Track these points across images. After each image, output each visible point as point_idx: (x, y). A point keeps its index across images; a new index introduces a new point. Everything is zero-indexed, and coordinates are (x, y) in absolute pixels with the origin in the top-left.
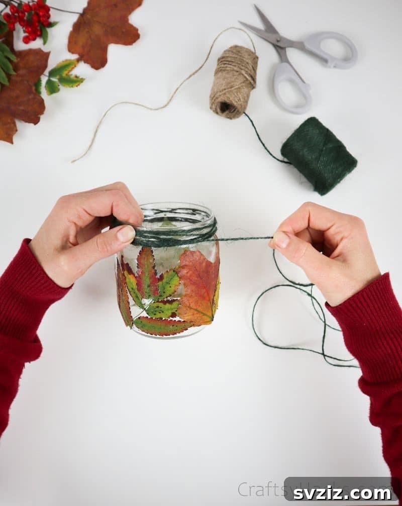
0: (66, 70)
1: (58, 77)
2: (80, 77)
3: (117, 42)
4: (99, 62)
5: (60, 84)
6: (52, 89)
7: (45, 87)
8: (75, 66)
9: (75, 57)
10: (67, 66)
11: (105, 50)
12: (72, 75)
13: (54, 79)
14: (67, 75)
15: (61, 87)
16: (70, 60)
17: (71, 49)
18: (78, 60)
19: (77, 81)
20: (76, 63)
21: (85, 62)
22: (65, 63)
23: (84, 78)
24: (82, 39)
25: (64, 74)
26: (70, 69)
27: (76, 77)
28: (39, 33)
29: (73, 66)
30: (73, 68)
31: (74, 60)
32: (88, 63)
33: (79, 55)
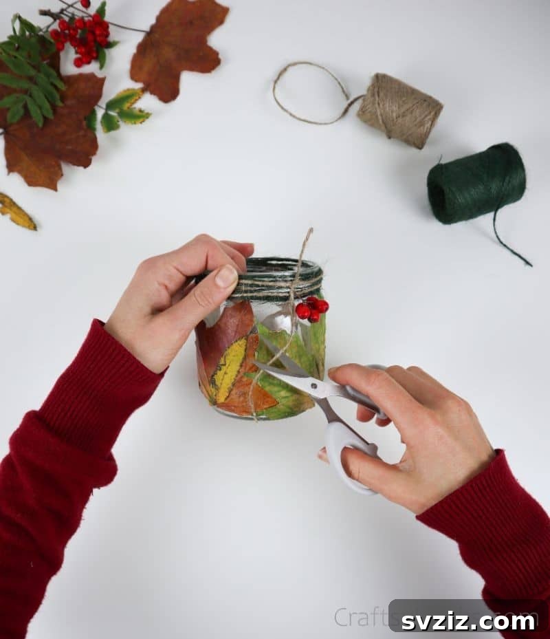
0: (128, 102)
1: (117, 110)
2: (146, 112)
3: (192, 69)
4: (169, 93)
5: (120, 120)
6: (110, 125)
7: (101, 122)
8: (140, 98)
9: (139, 86)
10: (129, 97)
11: (176, 79)
12: (135, 108)
13: (112, 113)
14: (128, 108)
15: (121, 123)
16: (134, 90)
17: (134, 76)
18: (144, 90)
19: (141, 116)
20: (141, 93)
21: (152, 93)
22: (127, 93)
23: (150, 112)
24: (149, 64)
25: (126, 106)
26: (132, 101)
27: (141, 111)
28: (95, 55)
29: (137, 98)
30: (136, 100)
31: (138, 89)
32: (154, 94)
33: (144, 83)
